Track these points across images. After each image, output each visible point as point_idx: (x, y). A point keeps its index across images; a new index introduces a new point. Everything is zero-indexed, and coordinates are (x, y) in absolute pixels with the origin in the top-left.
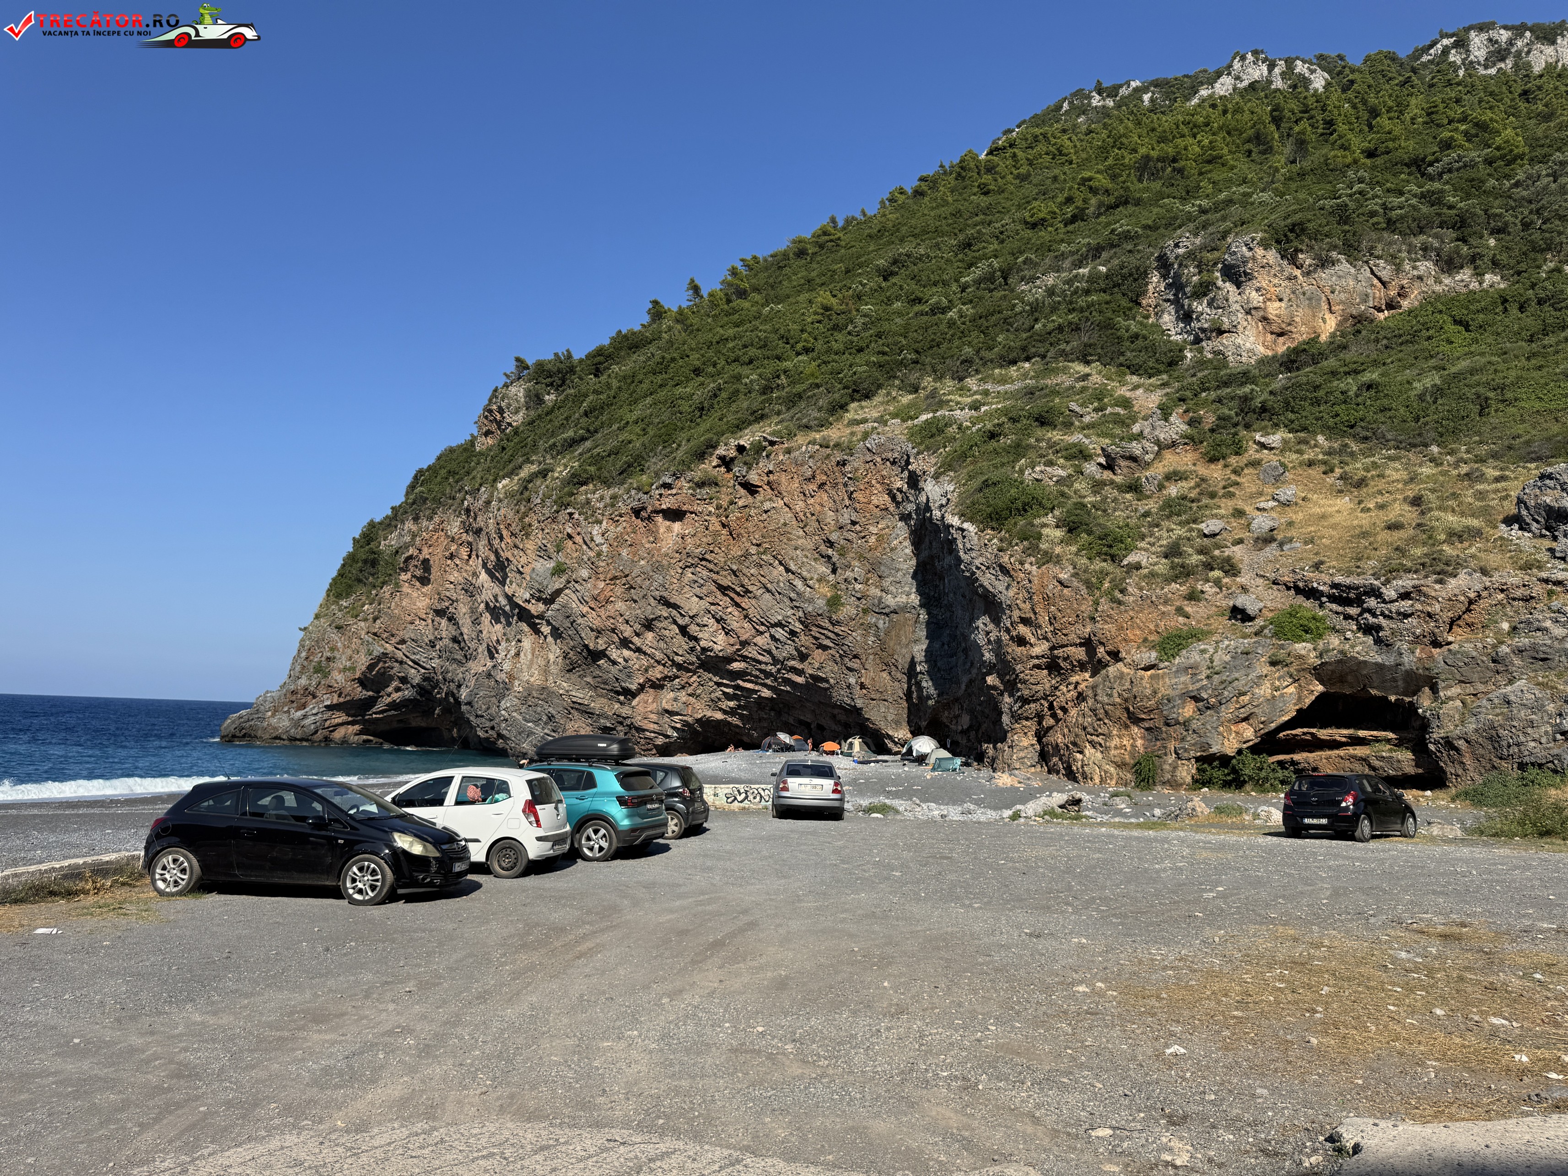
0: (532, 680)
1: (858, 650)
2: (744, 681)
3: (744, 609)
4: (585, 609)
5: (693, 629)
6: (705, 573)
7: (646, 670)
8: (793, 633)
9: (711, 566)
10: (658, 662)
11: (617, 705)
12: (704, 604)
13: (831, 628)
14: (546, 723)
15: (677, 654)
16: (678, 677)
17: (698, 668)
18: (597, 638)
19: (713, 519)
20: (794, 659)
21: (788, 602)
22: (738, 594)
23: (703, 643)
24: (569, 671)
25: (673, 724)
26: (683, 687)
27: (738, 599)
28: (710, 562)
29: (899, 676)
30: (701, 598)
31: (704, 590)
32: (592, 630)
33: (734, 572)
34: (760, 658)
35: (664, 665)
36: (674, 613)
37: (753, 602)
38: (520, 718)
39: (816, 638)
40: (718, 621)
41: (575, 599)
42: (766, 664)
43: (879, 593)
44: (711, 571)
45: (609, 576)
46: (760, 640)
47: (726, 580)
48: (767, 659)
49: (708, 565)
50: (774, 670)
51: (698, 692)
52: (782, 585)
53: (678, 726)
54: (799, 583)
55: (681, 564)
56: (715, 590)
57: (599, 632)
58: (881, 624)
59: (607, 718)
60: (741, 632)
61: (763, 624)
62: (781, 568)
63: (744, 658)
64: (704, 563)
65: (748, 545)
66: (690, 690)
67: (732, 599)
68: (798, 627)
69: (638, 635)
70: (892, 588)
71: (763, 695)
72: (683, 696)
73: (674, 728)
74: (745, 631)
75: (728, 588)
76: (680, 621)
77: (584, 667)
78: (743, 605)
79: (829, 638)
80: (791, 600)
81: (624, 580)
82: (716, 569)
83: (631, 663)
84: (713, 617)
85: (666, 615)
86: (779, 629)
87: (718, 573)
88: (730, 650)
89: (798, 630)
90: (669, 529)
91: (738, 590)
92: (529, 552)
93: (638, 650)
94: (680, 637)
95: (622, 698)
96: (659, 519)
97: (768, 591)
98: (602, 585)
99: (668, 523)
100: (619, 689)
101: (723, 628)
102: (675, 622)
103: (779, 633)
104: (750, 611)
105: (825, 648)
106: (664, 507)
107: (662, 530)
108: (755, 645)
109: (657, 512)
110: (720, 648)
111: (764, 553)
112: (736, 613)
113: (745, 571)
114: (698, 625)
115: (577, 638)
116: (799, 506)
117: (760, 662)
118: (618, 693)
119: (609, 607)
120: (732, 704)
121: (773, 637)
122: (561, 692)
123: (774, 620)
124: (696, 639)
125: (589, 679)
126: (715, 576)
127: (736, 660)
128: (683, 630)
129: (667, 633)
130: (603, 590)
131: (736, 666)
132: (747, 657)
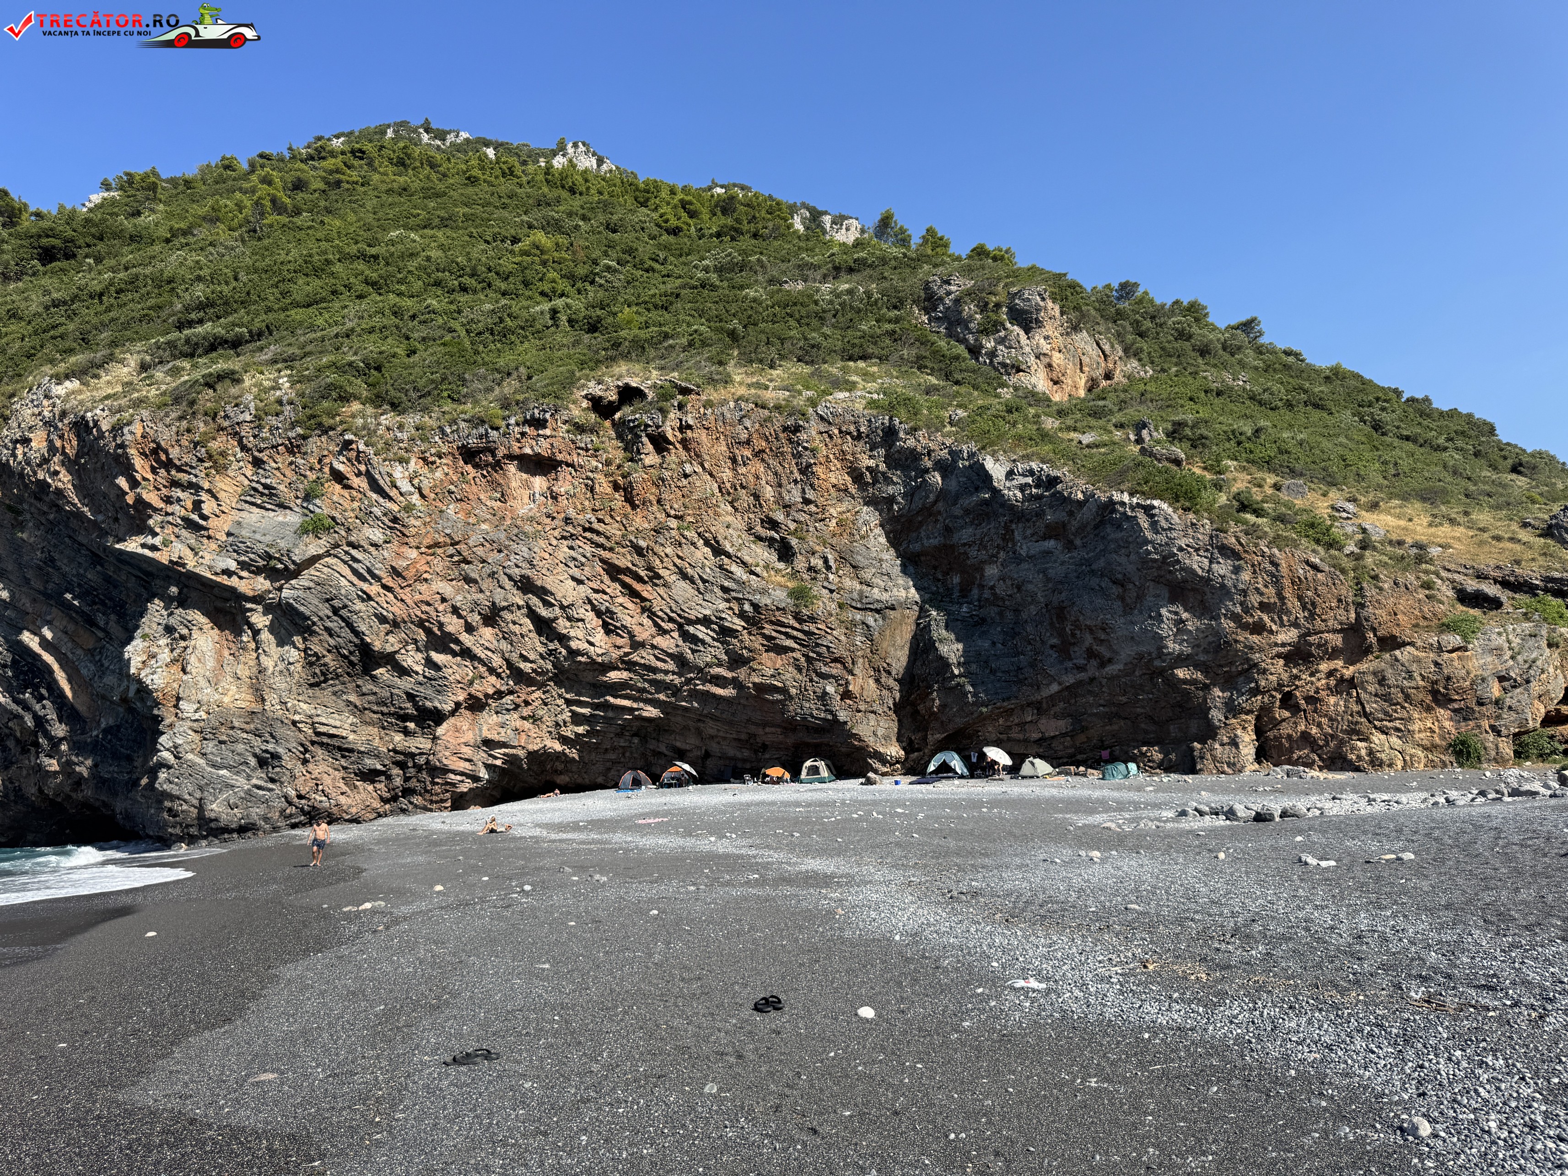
0: (226, 699)
1: (840, 651)
2: (615, 697)
3: (644, 600)
4: (374, 589)
5: (562, 626)
6: (588, 549)
7: (471, 683)
8: (725, 633)
9: (602, 540)
10: (492, 671)
11: (398, 738)
12: (584, 591)
13: (797, 625)
14: (254, 770)
15: (525, 659)
16: (511, 692)
17: (550, 679)
18: (387, 634)
19: (600, 478)
20: (720, 665)
21: (720, 593)
22: (639, 579)
23: (574, 645)
24: (316, 685)
25: (490, 761)
26: (517, 707)
27: (638, 586)
28: (598, 533)
29: (891, 682)
30: (580, 582)
31: (587, 571)
32: (382, 619)
33: (639, 551)
34: (660, 664)
35: (498, 676)
36: (534, 601)
37: (661, 591)
38: (202, 762)
39: (769, 638)
40: (599, 614)
41: (347, 572)
42: (666, 672)
43: (858, 587)
44: (602, 546)
45: (427, 541)
46: (659, 641)
47: (624, 559)
48: (671, 666)
49: (595, 538)
50: (677, 680)
51: (541, 712)
52: (708, 570)
53: (498, 763)
54: (734, 568)
55: (556, 533)
56: (602, 572)
57: (395, 624)
58: (870, 621)
59: (377, 756)
60: (637, 630)
61: (671, 620)
62: (707, 550)
63: (630, 666)
64: (588, 535)
65: (661, 516)
66: (526, 711)
67: (624, 585)
68: (738, 624)
69: (470, 629)
70: (877, 581)
71: (645, 714)
72: (514, 719)
73: (488, 766)
74: (645, 631)
75: (627, 571)
76: (544, 612)
77: (346, 678)
78: (645, 594)
79: (794, 638)
80: (725, 590)
81: (451, 550)
82: (608, 545)
83: (447, 672)
84: (594, 608)
85: (521, 603)
86: (699, 627)
87: (611, 550)
88: (615, 654)
89: (740, 628)
90: (527, 485)
91: (642, 573)
92: (221, 495)
93: (466, 653)
94: (533, 635)
95: (411, 725)
96: (512, 468)
97: (684, 576)
98: (413, 554)
99: (525, 476)
100: (411, 711)
101: (605, 625)
102: (532, 614)
103: (700, 631)
104: (655, 602)
105: (782, 650)
106: (528, 451)
107: (514, 484)
108: (653, 647)
109: (511, 457)
110: (600, 651)
111: (688, 528)
112: (630, 605)
113: (658, 549)
114: (569, 619)
115: (346, 633)
116: (727, 475)
117: (655, 670)
118: (405, 718)
119: (423, 587)
120: (581, 730)
121: (687, 637)
122: (297, 718)
123: (693, 615)
124: (563, 639)
125: (353, 698)
126: (606, 555)
127: (617, 668)
128: (544, 627)
129: (516, 629)
130: (415, 562)
131: (614, 676)
132: (636, 664)
